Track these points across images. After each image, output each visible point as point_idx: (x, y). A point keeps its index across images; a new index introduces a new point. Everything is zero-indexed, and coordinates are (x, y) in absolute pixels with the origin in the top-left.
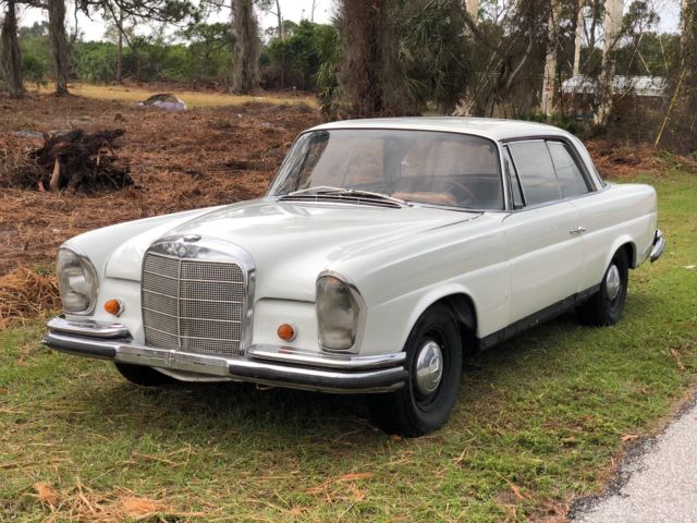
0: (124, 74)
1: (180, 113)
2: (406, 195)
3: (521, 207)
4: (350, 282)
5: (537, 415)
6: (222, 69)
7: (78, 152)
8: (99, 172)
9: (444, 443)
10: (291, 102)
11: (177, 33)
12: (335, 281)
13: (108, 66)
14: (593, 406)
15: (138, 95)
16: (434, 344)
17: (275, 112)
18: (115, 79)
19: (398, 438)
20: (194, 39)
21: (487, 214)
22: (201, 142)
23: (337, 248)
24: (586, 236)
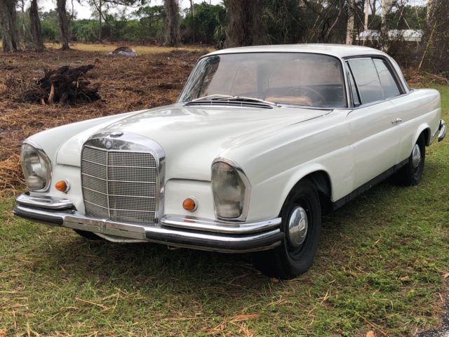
0: (103, 37)
1: (134, 58)
2: (276, 99)
3: (358, 106)
4: (237, 166)
5: (378, 258)
6: (159, 33)
7: (65, 80)
8: (78, 91)
9: (312, 284)
10: (198, 50)
11: (133, 13)
12: (226, 166)
13: (94, 33)
14: (417, 249)
15: (110, 48)
16: (301, 209)
17: (189, 56)
18: (98, 40)
19: (277, 281)
20: (143, 16)
21: (336, 111)
22: (145, 74)
23: (227, 139)
24: (401, 125)
